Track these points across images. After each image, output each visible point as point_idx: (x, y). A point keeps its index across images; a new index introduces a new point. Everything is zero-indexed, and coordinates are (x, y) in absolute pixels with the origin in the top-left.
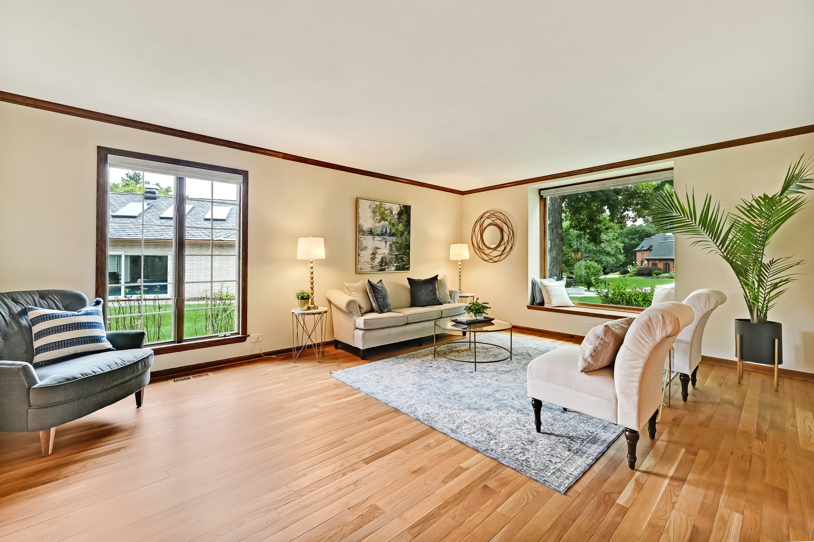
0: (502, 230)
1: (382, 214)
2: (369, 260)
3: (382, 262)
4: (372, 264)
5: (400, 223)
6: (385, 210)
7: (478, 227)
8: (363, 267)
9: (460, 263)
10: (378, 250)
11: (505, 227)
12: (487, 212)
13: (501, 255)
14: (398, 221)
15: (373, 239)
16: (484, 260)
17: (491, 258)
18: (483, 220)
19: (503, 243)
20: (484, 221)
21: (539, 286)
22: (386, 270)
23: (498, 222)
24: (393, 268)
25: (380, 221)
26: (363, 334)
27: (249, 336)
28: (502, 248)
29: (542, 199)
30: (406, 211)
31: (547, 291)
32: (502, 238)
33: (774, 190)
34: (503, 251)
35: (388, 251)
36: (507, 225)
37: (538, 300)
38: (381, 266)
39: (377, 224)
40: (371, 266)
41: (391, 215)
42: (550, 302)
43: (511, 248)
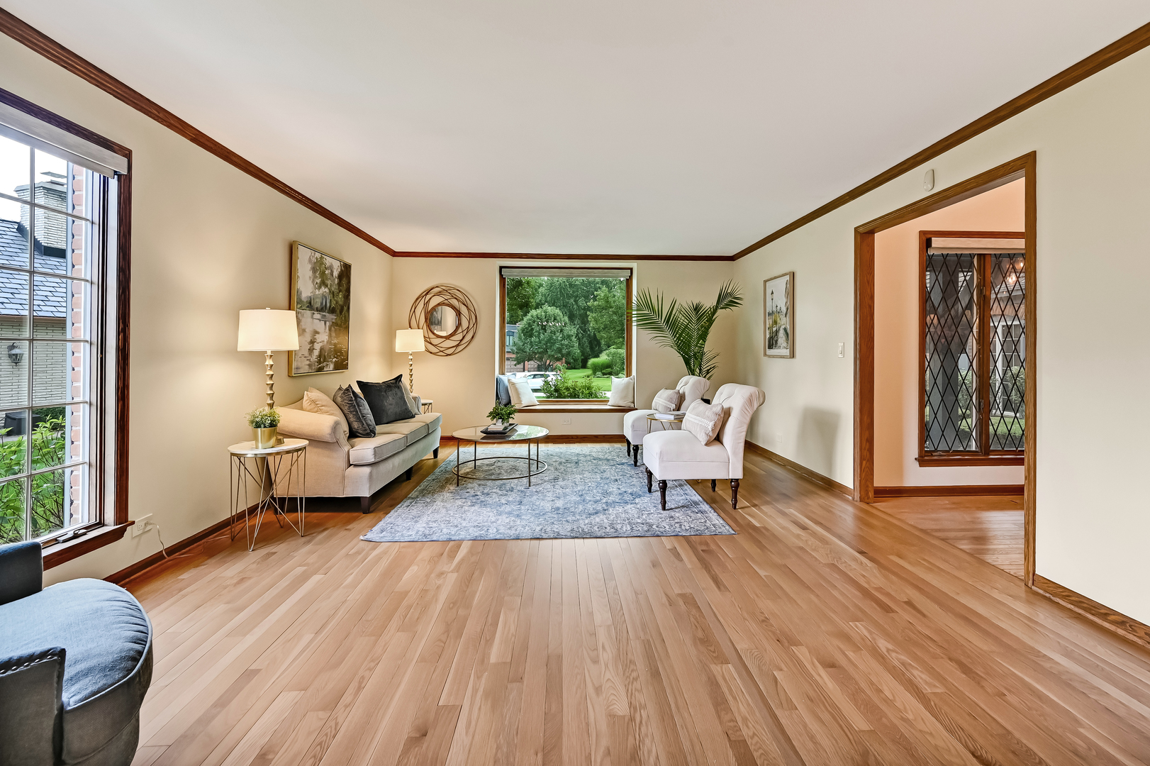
0: (458, 313)
1: (323, 274)
2: (306, 353)
3: (320, 356)
4: (309, 360)
5: (340, 292)
6: (326, 269)
7: (421, 306)
8: (300, 365)
9: (411, 357)
10: (317, 336)
11: (464, 310)
12: (437, 287)
13: (458, 345)
14: (339, 288)
15: (312, 317)
16: (431, 353)
17: (442, 349)
18: (428, 297)
19: (460, 330)
20: (430, 299)
21: (504, 384)
22: (325, 369)
23: (454, 302)
24: (332, 366)
25: (320, 288)
26: (371, 473)
27: (133, 523)
28: (459, 337)
29: (502, 279)
30: (346, 270)
31: (516, 390)
32: (459, 325)
33: (709, 302)
34: (461, 340)
35: (327, 337)
36: (467, 307)
37: (504, 401)
38: (319, 362)
39: (317, 292)
40: (308, 362)
41: (331, 278)
42: (520, 402)
43: (473, 337)
